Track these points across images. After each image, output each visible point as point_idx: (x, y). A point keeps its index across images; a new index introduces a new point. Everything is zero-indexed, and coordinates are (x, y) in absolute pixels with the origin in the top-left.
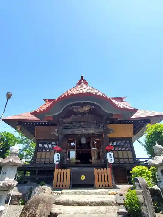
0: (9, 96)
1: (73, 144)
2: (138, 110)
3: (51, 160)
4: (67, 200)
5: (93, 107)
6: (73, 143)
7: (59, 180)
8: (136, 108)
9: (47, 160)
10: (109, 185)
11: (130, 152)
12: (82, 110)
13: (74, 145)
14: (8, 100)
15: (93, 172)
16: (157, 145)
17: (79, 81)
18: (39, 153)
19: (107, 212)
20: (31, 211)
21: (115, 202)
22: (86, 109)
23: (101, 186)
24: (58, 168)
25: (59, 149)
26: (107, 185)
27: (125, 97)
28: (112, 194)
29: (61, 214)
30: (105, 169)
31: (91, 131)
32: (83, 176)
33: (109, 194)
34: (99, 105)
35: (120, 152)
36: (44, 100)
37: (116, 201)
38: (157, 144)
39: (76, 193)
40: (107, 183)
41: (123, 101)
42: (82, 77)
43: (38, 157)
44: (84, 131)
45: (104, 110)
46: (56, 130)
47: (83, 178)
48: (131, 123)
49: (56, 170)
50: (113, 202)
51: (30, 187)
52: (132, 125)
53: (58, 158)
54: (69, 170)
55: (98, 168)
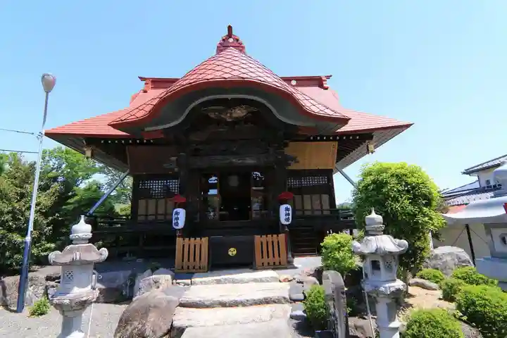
0: (48, 85)
1: (213, 180)
2: (350, 119)
3: (168, 217)
4: (202, 299)
5: (255, 110)
6: (214, 178)
7: (186, 259)
8: (348, 115)
9: (159, 217)
10: (280, 263)
11: (325, 197)
12: (231, 117)
13: (216, 182)
14: (47, 93)
15: (252, 243)
16: (373, 215)
17: (224, 40)
18: (142, 203)
19: (272, 317)
20: (136, 323)
21: (287, 297)
22: (239, 112)
23: (266, 264)
24: (183, 237)
25: (182, 199)
26: (277, 263)
27: (328, 77)
28: (285, 280)
29: (191, 326)
30: (275, 236)
31: (250, 161)
32: (232, 249)
33: (280, 281)
34: (269, 106)
35: (307, 197)
36: (142, 79)
37: (290, 295)
38: (373, 212)
39: (219, 282)
40: (277, 260)
41: (325, 85)
42: (230, 28)
43: (141, 211)
44: (234, 160)
45: (279, 117)
46: (174, 159)
47: (232, 252)
48: (335, 140)
49: (179, 241)
50: (285, 298)
51: (129, 272)
52: (336, 144)
53: (177, 219)
54: (205, 240)
55: (261, 234)
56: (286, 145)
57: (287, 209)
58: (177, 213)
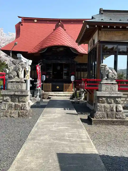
0: (15, 45)
7: (46, 88)
12: (59, 50)
15: (63, 85)
22: (61, 49)
23: (66, 91)
29: (52, 97)
39: (55, 93)
40: (69, 90)
44: (59, 62)
45: (72, 51)
47: (58, 87)
50: (69, 96)
53: (43, 78)
54: (51, 84)
55: (66, 83)
56: (75, 58)
57: (73, 77)
58: (43, 77)
